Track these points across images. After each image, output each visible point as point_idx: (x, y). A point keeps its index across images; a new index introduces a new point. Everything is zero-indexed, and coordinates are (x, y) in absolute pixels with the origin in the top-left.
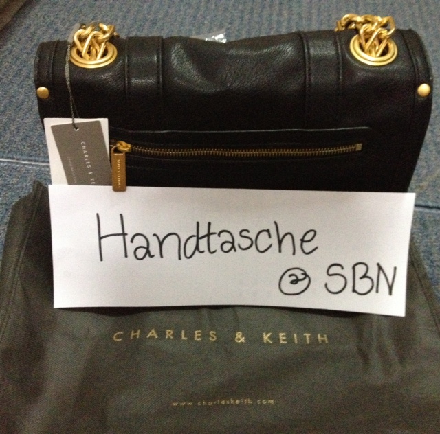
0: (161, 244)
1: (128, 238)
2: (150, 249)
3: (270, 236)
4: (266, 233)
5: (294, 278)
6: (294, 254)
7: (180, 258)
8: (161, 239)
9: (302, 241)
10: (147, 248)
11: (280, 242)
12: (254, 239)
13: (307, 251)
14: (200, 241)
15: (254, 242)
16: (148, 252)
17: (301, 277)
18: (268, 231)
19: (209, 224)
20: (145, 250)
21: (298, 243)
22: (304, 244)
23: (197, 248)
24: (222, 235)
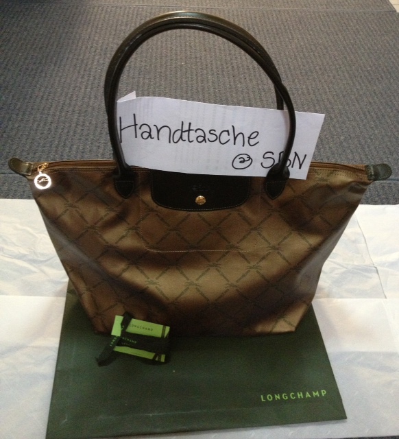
0: (158, 131)
1: (138, 127)
2: (152, 134)
3: (229, 134)
4: (226, 133)
5: (242, 160)
6: (243, 146)
7: (170, 142)
8: (159, 128)
9: (249, 138)
10: (150, 133)
11: (235, 138)
12: (218, 136)
13: (252, 144)
14: (183, 133)
15: (218, 138)
16: (150, 135)
17: (246, 159)
18: (228, 131)
19: (190, 124)
20: (148, 134)
21: (246, 139)
22: (251, 140)
23: (181, 137)
24: (198, 131)
